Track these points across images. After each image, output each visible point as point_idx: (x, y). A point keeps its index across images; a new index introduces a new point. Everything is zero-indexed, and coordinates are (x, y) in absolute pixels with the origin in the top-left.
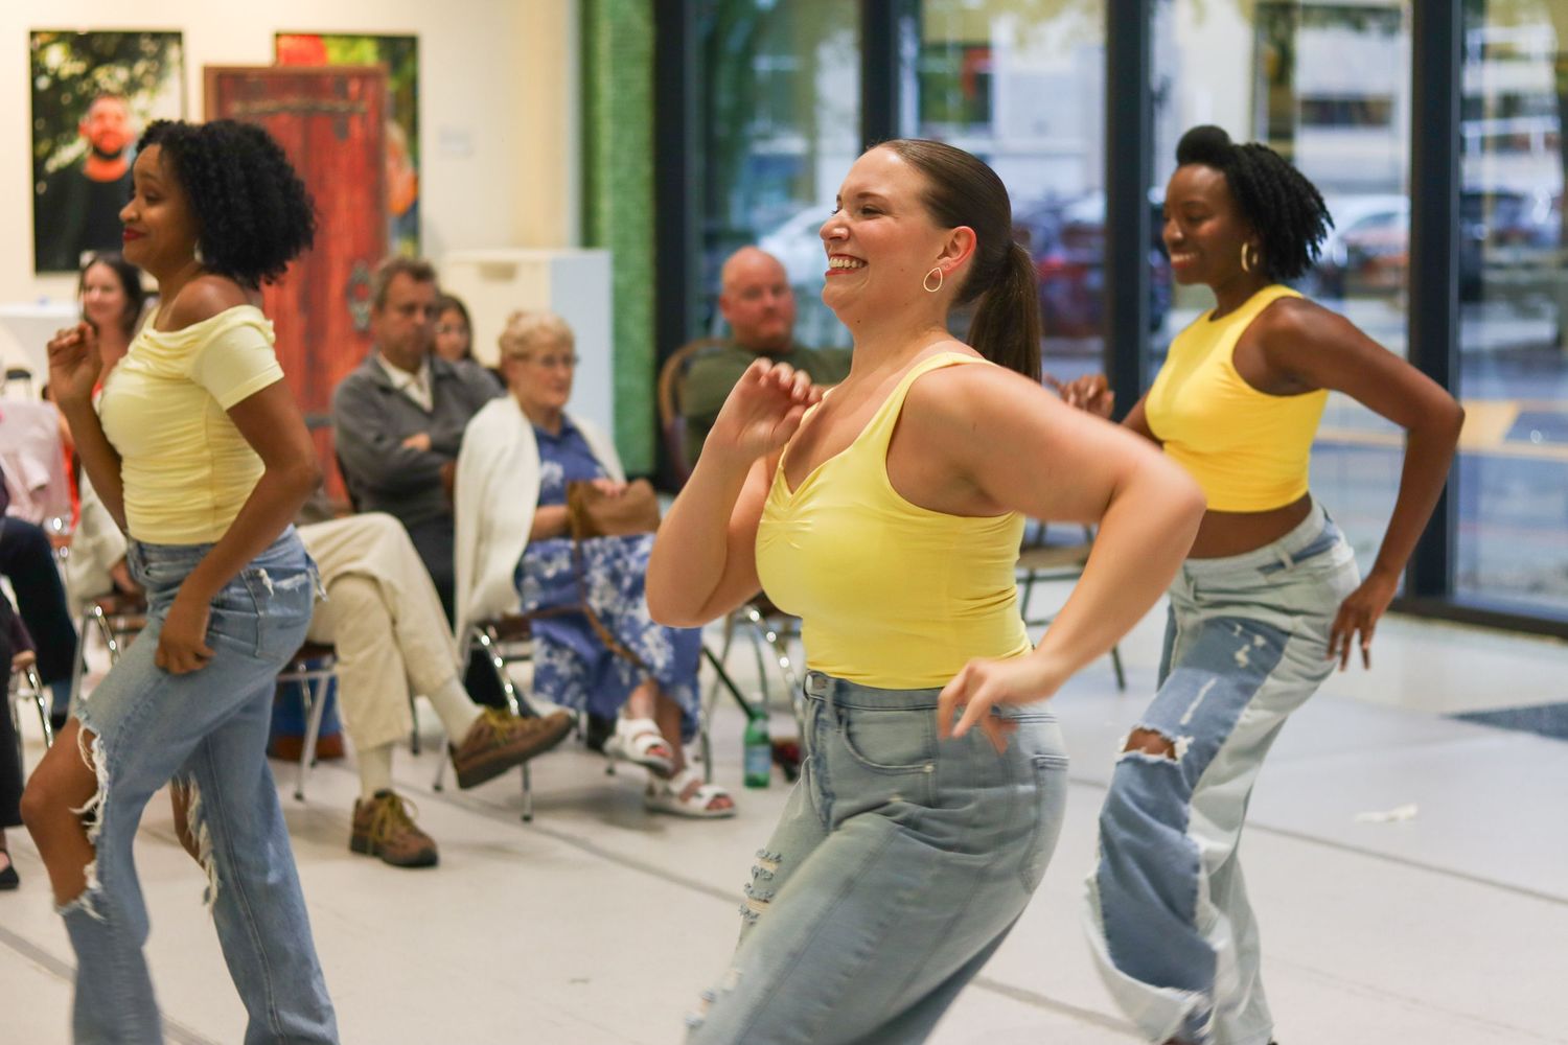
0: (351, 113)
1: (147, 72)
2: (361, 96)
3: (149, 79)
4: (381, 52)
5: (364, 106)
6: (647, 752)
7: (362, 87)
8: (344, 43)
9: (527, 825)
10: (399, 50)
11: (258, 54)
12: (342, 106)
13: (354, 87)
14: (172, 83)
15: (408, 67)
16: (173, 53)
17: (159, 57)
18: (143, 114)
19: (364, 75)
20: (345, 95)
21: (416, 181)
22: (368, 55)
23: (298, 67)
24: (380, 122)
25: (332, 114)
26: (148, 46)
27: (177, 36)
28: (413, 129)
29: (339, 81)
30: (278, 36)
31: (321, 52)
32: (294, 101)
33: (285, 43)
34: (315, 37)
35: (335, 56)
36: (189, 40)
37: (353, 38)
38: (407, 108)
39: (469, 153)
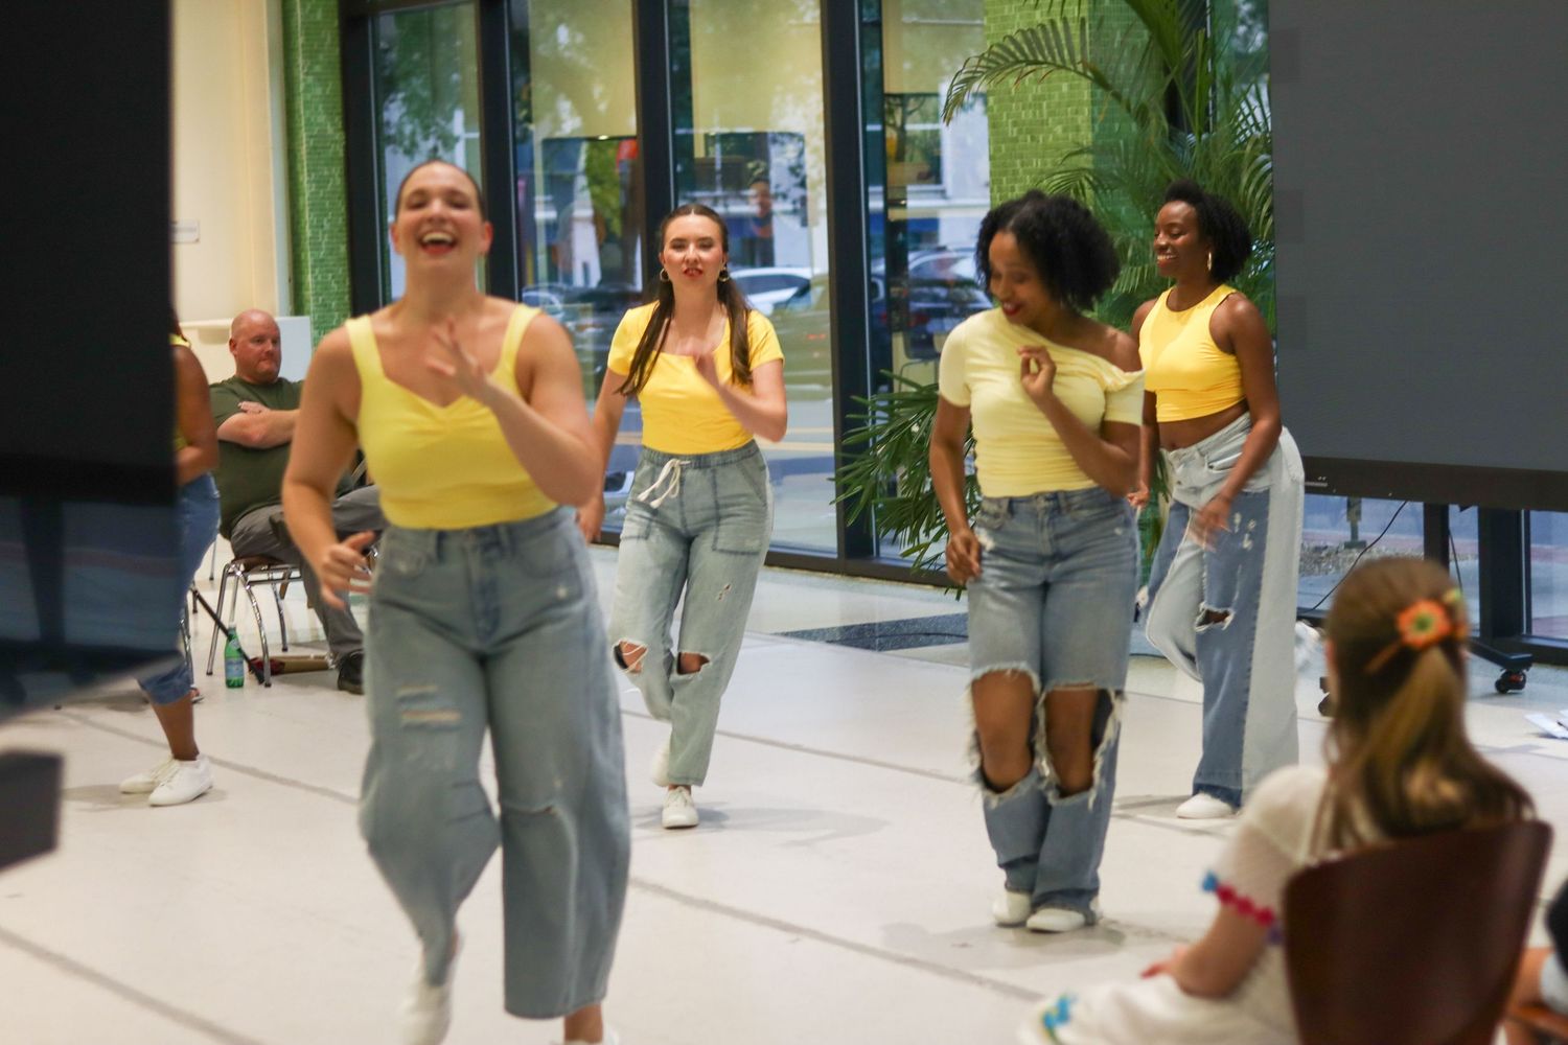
39: (197, 240)
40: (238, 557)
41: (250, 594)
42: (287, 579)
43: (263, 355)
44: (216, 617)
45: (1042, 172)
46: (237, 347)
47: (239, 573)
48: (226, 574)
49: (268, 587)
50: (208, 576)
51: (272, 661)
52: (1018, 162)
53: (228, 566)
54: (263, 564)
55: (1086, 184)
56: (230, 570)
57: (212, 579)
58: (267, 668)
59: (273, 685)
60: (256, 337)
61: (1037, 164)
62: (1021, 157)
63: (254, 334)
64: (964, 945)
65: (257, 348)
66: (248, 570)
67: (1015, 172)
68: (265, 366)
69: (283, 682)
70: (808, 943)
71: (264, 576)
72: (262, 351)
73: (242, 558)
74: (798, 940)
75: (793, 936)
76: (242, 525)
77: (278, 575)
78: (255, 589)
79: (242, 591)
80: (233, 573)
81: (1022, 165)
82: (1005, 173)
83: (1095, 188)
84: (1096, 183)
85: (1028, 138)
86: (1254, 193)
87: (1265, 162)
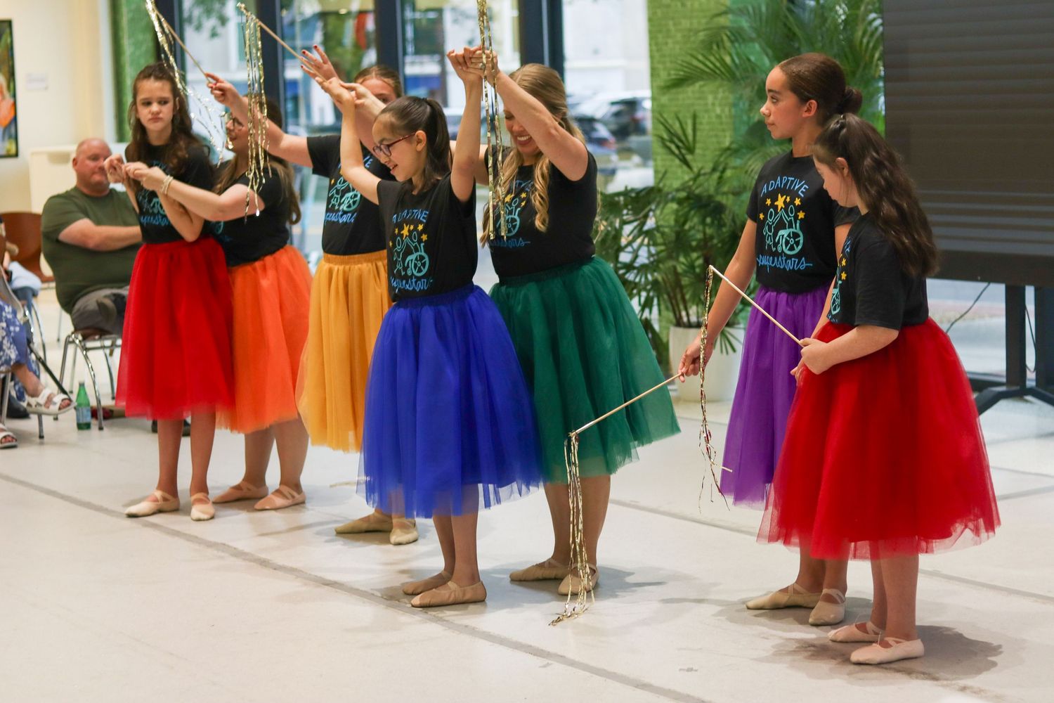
10: (1, 30)
15: (7, 38)
21: (15, 105)
38: (6, 63)
39: (46, 88)
40: (76, 330)
41: (86, 357)
42: (113, 345)
43: (97, 170)
44: (59, 385)
45: (690, 30)
46: (78, 164)
47: (77, 342)
48: (67, 342)
49: (101, 352)
50: (56, 338)
51: (104, 409)
52: (671, 23)
53: (69, 336)
54: (95, 334)
55: (725, 38)
56: (71, 339)
57: (59, 340)
58: (101, 414)
59: (105, 429)
60: (92, 155)
61: (685, 24)
62: (673, 19)
63: (90, 154)
64: (690, 670)
65: (91, 164)
66: (85, 338)
67: (668, 31)
68: (97, 178)
69: (111, 426)
70: (557, 667)
71: (98, 344)
72: (96, 167)
73: (80, 330)
74: (548, 664)
75: (545, 661)
76: (79, 305)
77: (108, 343)
78: (90, 354)
79: (80, 354)
80: (73, 342)
81: (675, 24)
82: (660, 31)
83: (732, 42)
84: (733, 38)
85: (679, 4)
86: (868, 43)
87: (874, 19)
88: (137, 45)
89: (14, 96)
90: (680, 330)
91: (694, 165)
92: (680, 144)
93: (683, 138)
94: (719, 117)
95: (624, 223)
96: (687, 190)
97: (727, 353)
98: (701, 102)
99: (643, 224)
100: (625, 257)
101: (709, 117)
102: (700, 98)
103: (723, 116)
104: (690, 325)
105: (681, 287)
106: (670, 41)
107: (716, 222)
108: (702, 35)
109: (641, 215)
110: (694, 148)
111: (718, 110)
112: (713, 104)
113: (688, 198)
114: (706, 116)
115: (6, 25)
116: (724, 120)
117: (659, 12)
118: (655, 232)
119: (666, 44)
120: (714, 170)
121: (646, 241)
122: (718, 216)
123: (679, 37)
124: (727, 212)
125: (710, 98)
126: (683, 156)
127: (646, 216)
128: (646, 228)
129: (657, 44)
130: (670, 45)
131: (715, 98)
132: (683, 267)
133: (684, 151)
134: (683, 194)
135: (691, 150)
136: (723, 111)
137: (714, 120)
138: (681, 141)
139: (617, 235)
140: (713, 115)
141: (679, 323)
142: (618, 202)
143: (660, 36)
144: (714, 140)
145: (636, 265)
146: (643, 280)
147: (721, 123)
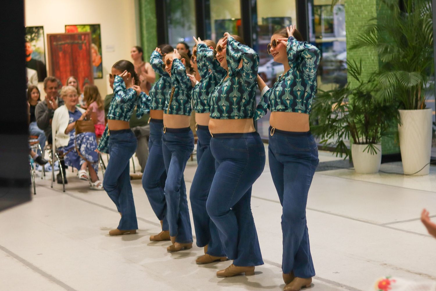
0: (82, 43)
1: (35, 36)
2: (85, 39)
3: (36, 38)
4: (90, 29)
5: (85, 42)
6: (81, 176)
7: (85, 37)
8: (82, 27)
9: (64, 193)
10: (95, 28)
11: (61, 30)
12: (80, 42)
13: (83, 37)
14: (41, 38)
15: (98, 32)
16: (41, 31)
17: (38, 32)
18: (35, 46)
19: (85, 34)
20: (81, 39)
21: (101, 58)
22: (88, 29)
23: (71, 33)
24: (90, 45)
25: (78, 43)
26: (34, 30)
27: (42, 27)
28: (100, 46)
29: (80, 35)
30: (66, 26)
31: (77, 29)
32: (68, 41)
33: (67, 27)
34: (75, 26)
35: (80, 30)
36: (45, 28)
37: (84, 26)
38: (98, 41)
39: (114, 51)
45: (361, 26)
52: (354, 23)
55: (375, 29)
61: (360, 23)
62: (355, 21)
67: (353, 26)
81: (356, 24)
82: (350, 26)
83: (378, 30)
85: (357, 16)
86: (427, 31)
87: (430, 21)
88: (149, 33)
89: (101, 54)
90: (355, 145)
91: (360, 79)
92: (355, 72)
93: (356, 69)
94: (373, 60)
95: (333, 103)
96: (357, 90)
97: (373, 154)
98: (366, 54)
99: (341, 103)
100: (333, 116)
101: (369, 61)
102: (366, 53)
103: (375, 60)
104: (359, 143)
105: (356, 129)
106: (354, 30)
107: (368, 102)
108: (366, 28)
109: (339, 100)
110: (361, 73)
111: (373, 58)
112: (371, 55)
113: (357, 93)
114: (368, 60)
115: (98, 26)
116: (375, 61)
117: (350, 19)
118: (345, 107)
119: (352, 31)
120: (369, 81)
121: (341, 110)
122: (369, 100)
123: (357, 28)
124: (372, 98)
125: (369, 53)
126: (356, 76)
127: (341, 100)
128: (341, 105)
129: (349, 32)
130: (354, 32)
131: (371, 53)
132: (357, 120)
133: (356, 74)
134: (355, 91)
135: (359, 74)
136: (374, 58)
137: (371, 61)
138: (355, 70)
139: (330, 107)
140: (371, 60)
141: (355, 143)
142: (330, 95)
143: (350, 28)
144: (371, 69)
145: (337, 119)
146: (339, 125)
147: (374, 63)
